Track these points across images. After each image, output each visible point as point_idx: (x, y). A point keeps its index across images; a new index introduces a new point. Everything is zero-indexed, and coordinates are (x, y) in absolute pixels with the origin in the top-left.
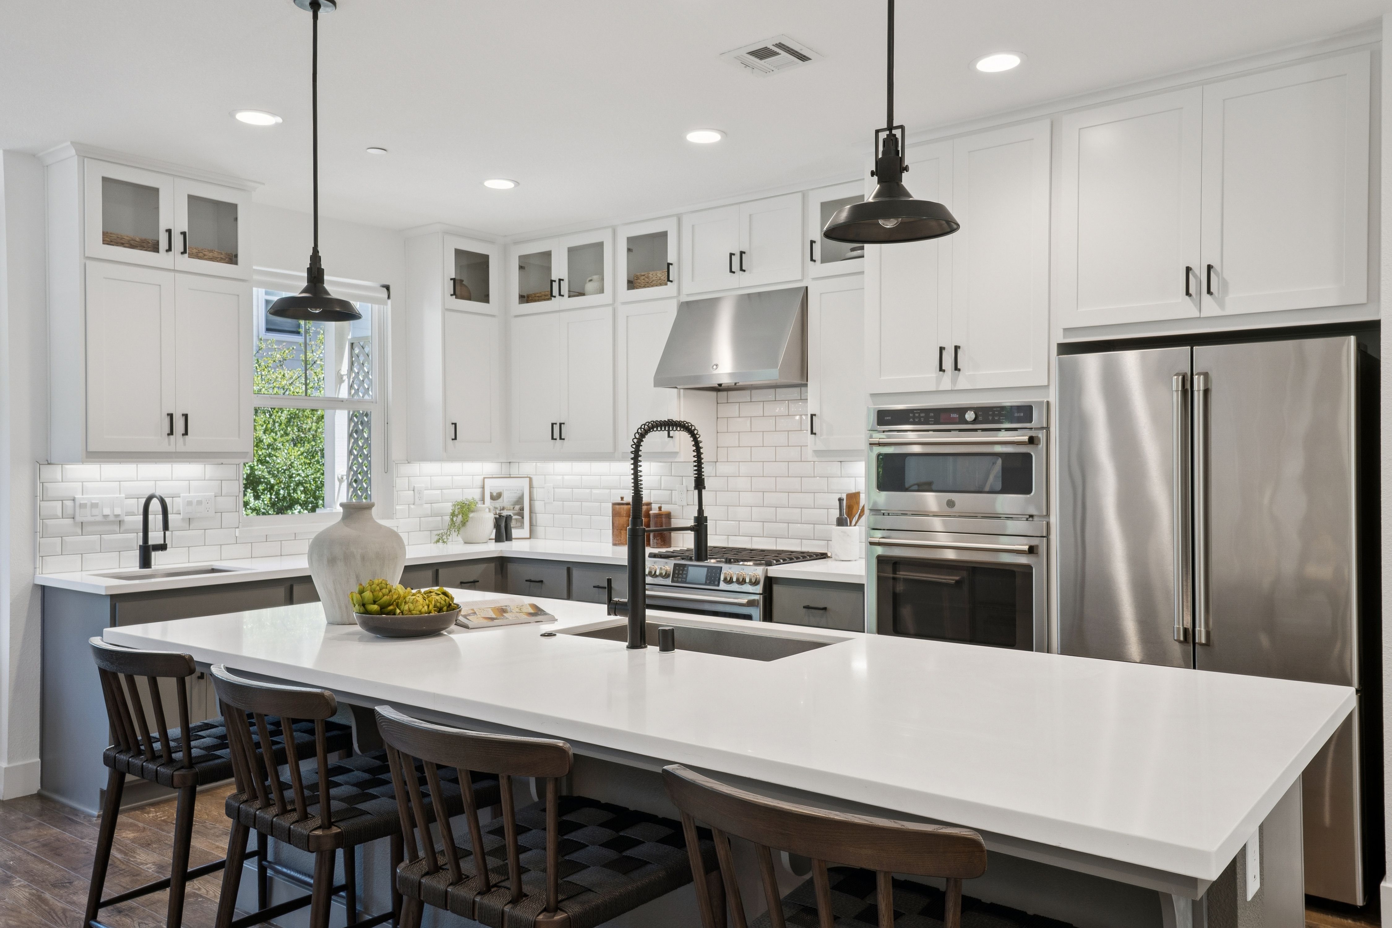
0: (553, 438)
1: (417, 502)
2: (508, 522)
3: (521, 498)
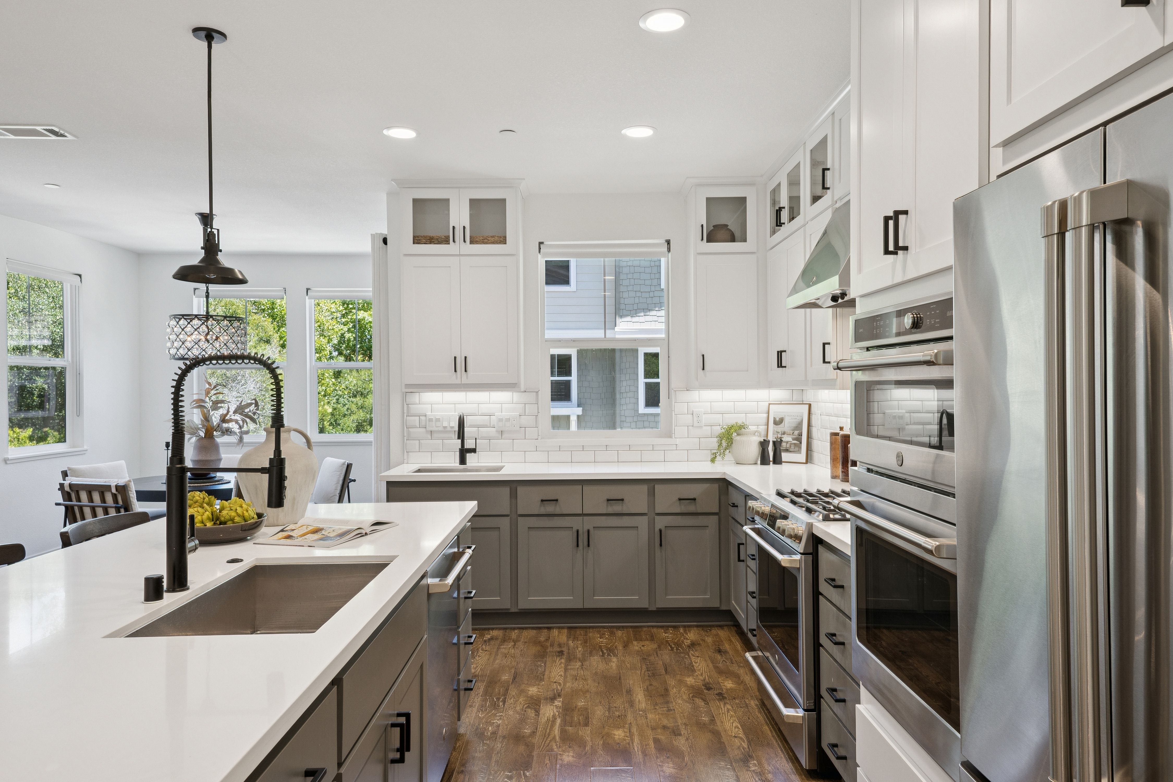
0: (778, 366)
1: (696, 424)
2: (777, 446)
3: (801, 424)
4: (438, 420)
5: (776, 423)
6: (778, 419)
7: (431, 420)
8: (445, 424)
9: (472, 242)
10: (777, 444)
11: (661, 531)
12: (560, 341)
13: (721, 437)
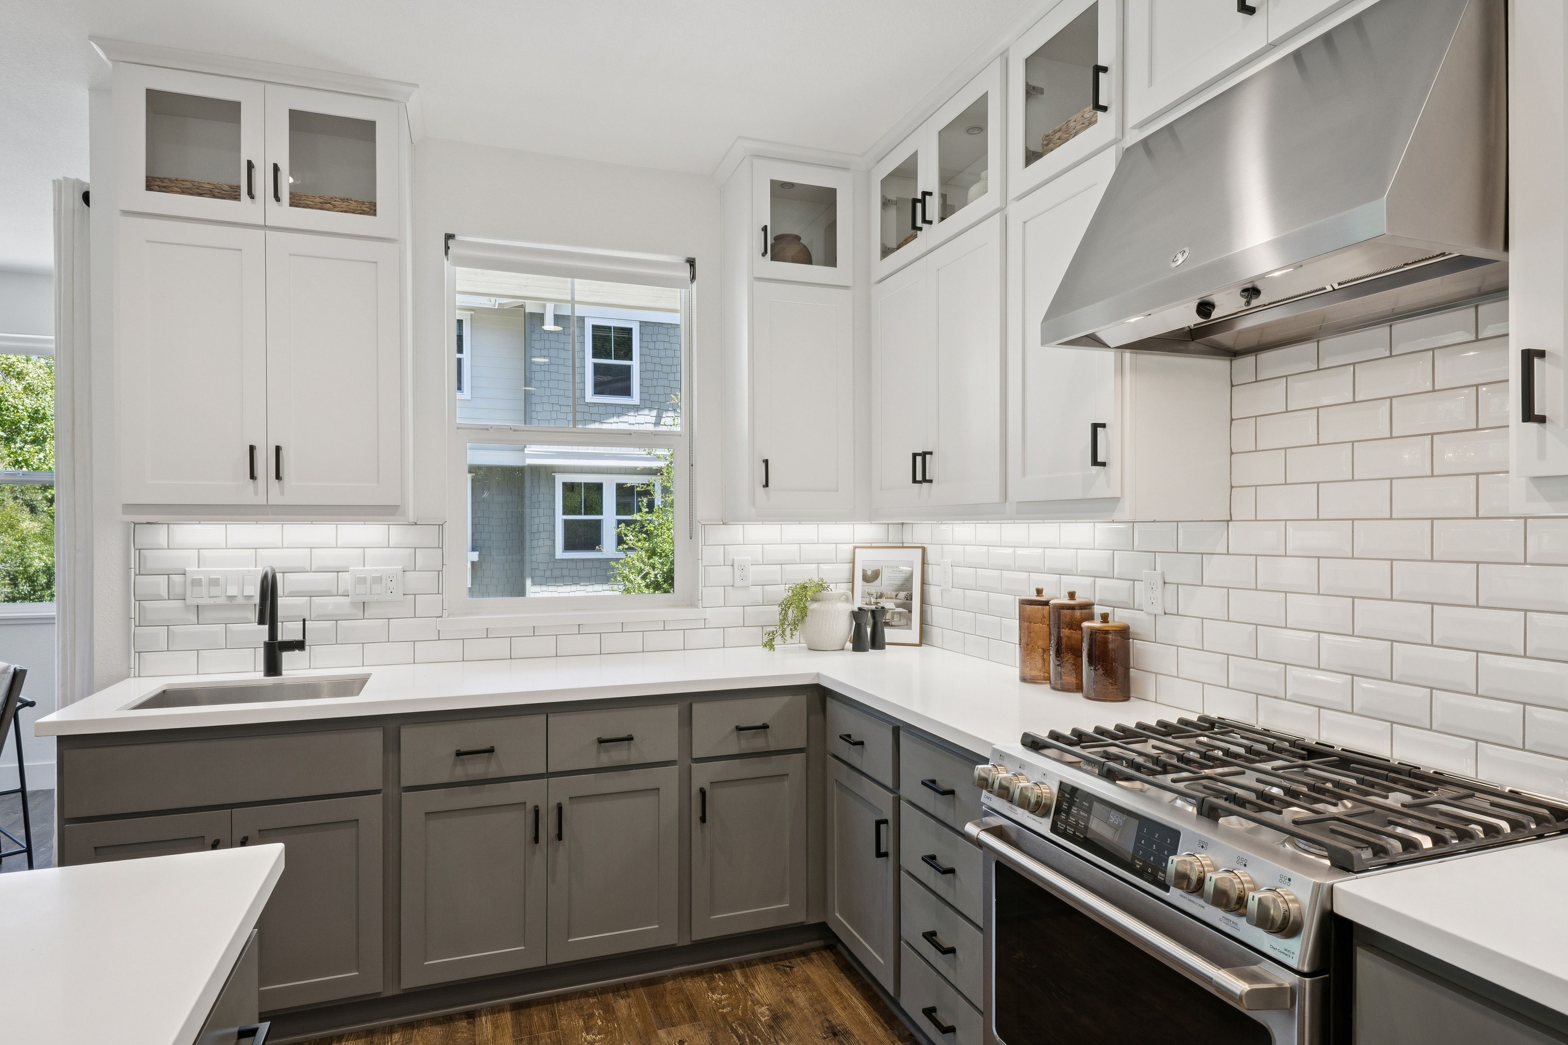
0: (915, 481)
1: (738, 583)
2: (878, 618)
3: (909, 579)
4: (214, 582)
5: (867, 579)
6: (869, 573)
7: (197, 583)
8: (232, 591)
9: (292, 201)
10: (877, 614)
11: (703, 792)
12: (488, 429)
13: (785, 606)
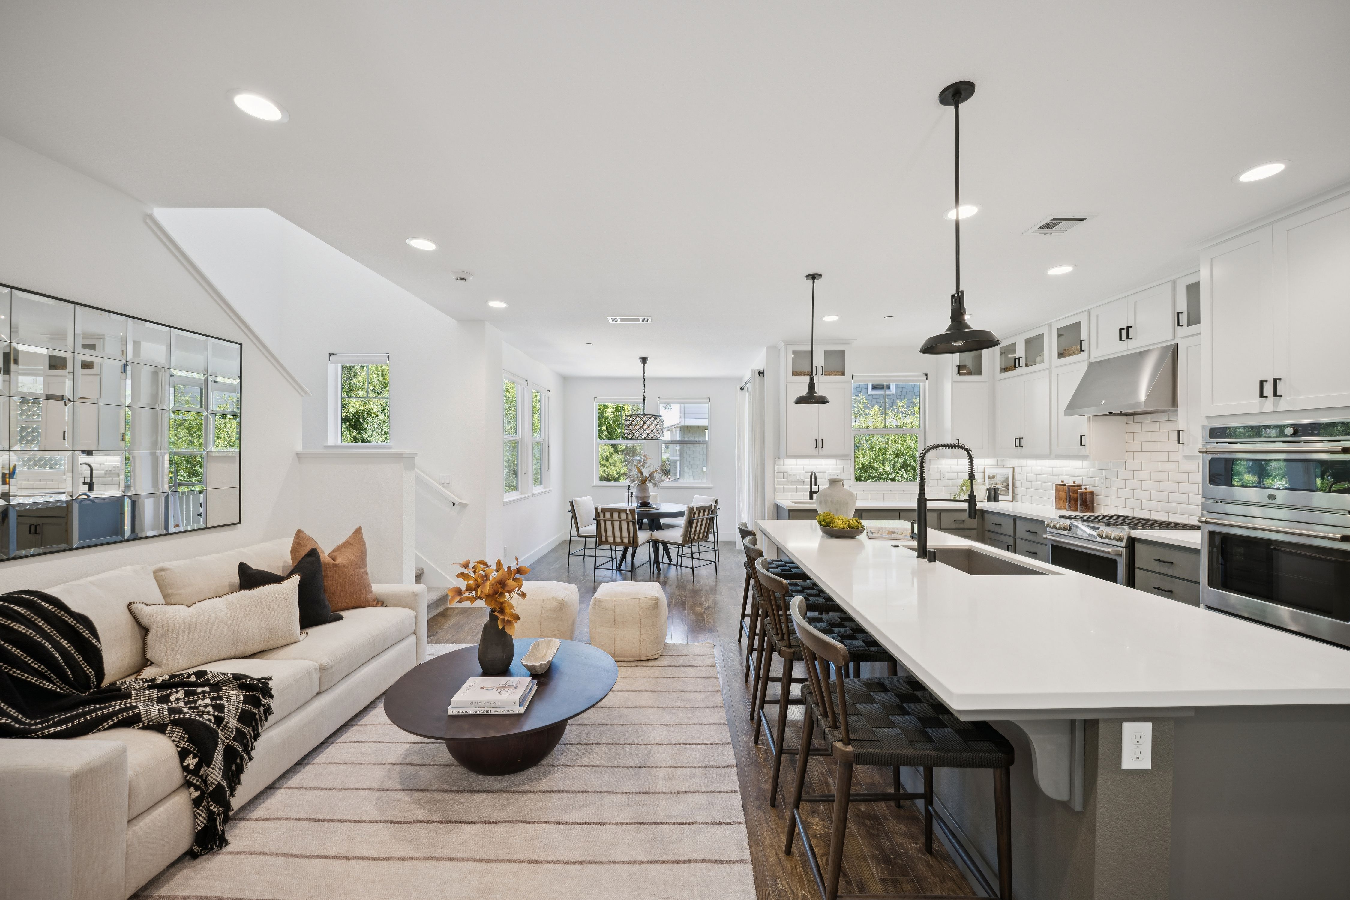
0: (1016, 446)
1: (942, 478)
2: (996, 491)
3: (1008, 478)
4: (794, 475)
5: (990, 478)
6: (991, 476)
7: (790, 475)
8: (798, 477)
9: (825, 375)
